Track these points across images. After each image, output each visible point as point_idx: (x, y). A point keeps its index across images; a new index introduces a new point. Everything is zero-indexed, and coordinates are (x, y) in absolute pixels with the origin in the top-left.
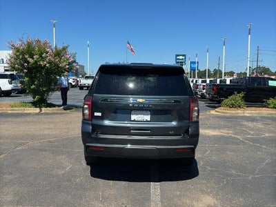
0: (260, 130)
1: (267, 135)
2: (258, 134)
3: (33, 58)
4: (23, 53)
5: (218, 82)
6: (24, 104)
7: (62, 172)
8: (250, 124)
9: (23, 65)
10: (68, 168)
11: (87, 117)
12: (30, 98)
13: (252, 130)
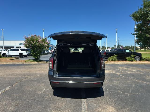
0: (125, 70)
1: (129, 72)
2: (125, 72)
3: (34, 42)
4: (30, 40)
5: (105, 51)
6: (31, 60)
7: (41, 93)
8: (121, 68)
9: (30, 45)
10: (43, 91)
11: (51, 68)
12: (33, 58)
13: (122, 70)
